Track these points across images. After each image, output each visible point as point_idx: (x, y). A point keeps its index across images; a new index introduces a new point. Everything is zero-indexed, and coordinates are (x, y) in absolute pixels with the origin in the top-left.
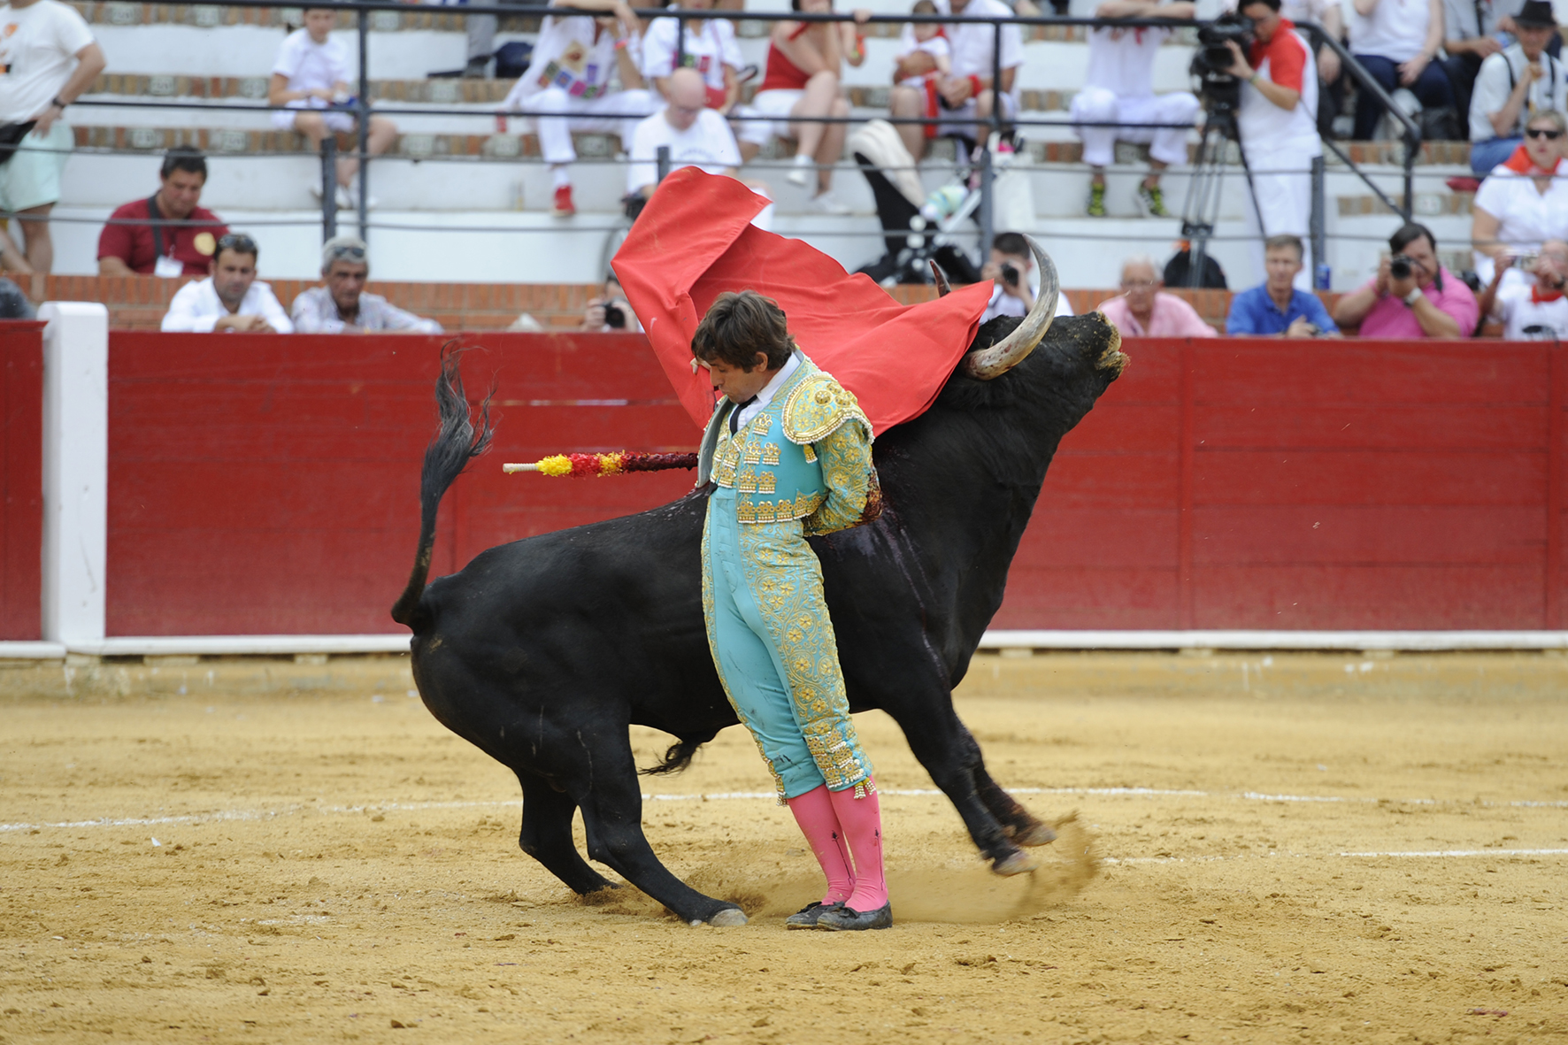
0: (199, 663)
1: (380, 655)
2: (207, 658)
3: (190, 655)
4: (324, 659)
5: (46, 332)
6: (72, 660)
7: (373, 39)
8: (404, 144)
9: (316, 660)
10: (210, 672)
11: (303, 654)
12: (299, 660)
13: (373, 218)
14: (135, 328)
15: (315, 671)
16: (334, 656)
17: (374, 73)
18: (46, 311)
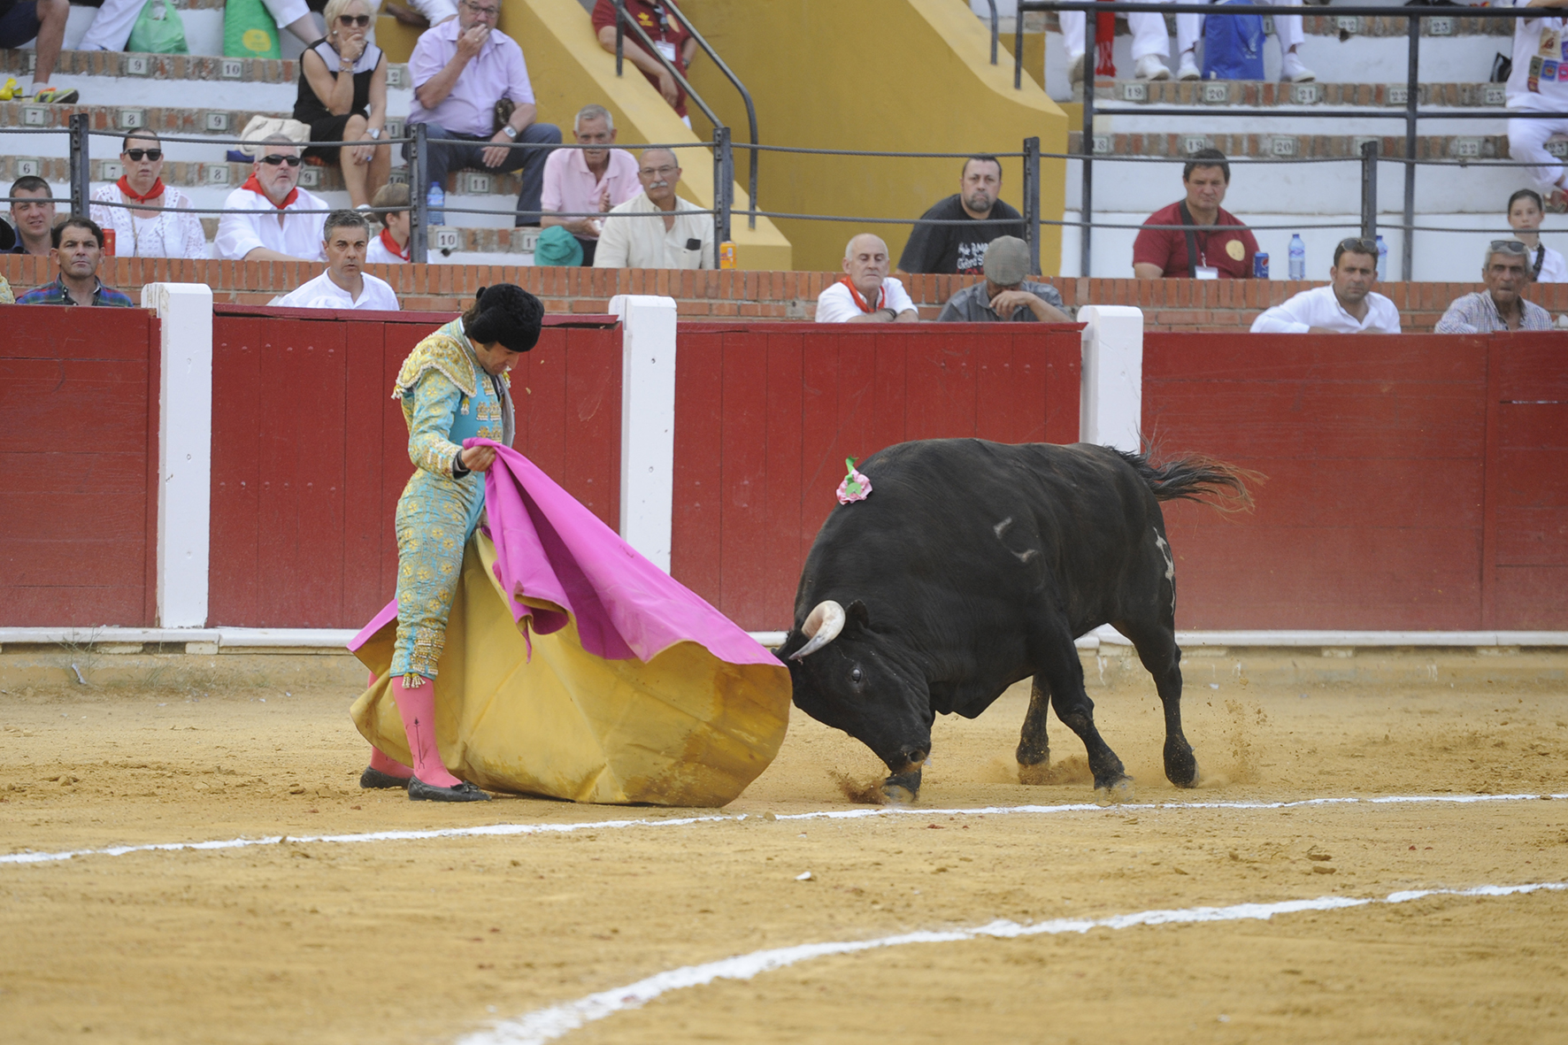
0: (1227, 655)
1: (1406, 649)
2: (1236, 650)
3: (1219, 647)
4: (1350, 653)
5: (1084, 333)
6: (1105, 651)
7: (1425, 43)
8: (1453, 147)
9: (1342, 654)
10: (1238, 664)
11: (1329, 647)
12: (1326, 653)
13: (1418, 221)
14: (1175, 330)
15: (1342, 664)
16: (1360, 650)
17: (1424, 78)
18: (1086, 313)
